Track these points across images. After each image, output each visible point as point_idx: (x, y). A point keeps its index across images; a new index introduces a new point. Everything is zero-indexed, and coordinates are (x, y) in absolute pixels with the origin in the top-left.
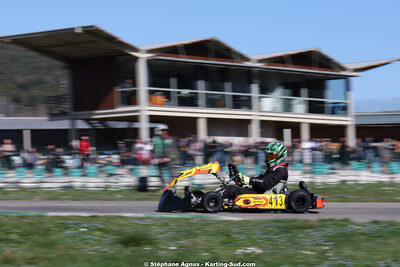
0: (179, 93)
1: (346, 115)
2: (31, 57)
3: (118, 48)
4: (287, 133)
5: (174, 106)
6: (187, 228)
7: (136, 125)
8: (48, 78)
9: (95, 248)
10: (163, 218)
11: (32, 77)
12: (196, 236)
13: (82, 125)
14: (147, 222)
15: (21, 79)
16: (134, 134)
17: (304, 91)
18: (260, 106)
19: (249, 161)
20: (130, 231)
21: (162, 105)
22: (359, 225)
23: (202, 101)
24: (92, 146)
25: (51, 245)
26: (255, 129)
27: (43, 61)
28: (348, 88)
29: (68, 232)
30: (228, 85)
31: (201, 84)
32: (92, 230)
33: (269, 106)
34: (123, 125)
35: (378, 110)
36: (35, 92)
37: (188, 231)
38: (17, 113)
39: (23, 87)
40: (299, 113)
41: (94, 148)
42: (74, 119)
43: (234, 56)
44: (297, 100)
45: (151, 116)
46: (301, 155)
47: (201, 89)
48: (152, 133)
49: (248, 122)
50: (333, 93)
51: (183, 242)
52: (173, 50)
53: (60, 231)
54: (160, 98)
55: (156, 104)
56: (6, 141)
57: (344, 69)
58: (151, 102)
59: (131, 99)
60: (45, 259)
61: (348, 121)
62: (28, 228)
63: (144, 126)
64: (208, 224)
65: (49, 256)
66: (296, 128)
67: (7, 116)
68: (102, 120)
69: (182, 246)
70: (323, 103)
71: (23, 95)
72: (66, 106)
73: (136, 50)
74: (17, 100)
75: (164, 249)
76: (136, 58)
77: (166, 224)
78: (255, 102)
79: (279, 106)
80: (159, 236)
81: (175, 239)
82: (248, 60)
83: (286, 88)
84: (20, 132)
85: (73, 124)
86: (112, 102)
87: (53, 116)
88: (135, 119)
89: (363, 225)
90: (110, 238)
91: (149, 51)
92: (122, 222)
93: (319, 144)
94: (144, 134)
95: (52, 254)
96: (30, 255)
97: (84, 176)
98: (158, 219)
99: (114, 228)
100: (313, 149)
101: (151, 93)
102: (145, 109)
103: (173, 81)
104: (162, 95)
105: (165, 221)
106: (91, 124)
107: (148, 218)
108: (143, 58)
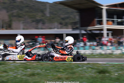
0: (117, 20)
2: (66, 9)
3: (96, 5)
5: (116, 25)
6: (121, 68)
7: (102, 32)
8: (72, 16)
9: (89, 74)
10: (113, 64)
11: (66, 16)
13: (83, 32)
15: (63, 16)
16: (102, 35)
20: (101, 68)
21: (111, 25)
24: (87, 39)
25: (74, 73)
27: (70, 10)
29: (80, 69)
32: (88, 68)
34: (98, 32)
36: (67, 21)
37: (122, 69)
38: (61, 28)
39: (63, 19)
41: (88, 40)
42: (81, 30)
45: (107, 29)
48: (108, 35)
51: (120, 72)
53: (77, 68)
54: (111, 23)
58: (107, 24)
59: (100, 23)
60: (72, 78)
62: (66, 67)
63: (105, 32)
65: (73, 77)
67: (58, 29)
68: (90, 30)
69: (120, 74)
71: (63, 22)
72: (78, 26)
73: (102, 6)
74: (61, 24)
75: (113, 75)
76: (102, 9)
77: (114, 66)
81: (117, 71)
84: (62, 34)
85: (80, 32)
86: (94, 24)
87: (74, 29)
88: (102, 30)
90: (94, 71)
92: (98, 65)
94: (105, 35)
95: (75, 76)
96: (67, 76)
97: (84, 49)
98: (111, 64)
99: (95, 67)
101: (107, 21)
102: (105, 26)
103: (115, 16)
104: (111, 21)
105: (113, 65)
106: (86, 32)
107: (108, 64)
108: (105, 8)
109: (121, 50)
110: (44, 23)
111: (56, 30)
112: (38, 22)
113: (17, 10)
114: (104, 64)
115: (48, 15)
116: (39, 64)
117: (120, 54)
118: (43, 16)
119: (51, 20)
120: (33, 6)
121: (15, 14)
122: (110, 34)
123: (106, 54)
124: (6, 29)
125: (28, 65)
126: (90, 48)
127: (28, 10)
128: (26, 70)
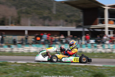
3: (99, 5)
7: (104, 30)
8: (77, 14)
13: (86, 30)
15: (68, 14)
16: (103, 33)
21: (113, 24)
27: (75, 9)
34: (100, 30)
36: (72, 18)
39: (68, 16)
42: (84, 28)
45: (109, 28)
48: (109, 33)
54: (112, 22)
55: (111, 24)
56: (62, 35)
58: (109, 23)
59: (103, 22)
63: (107, 31)
67: (63, 26)
68: (93, 29)
71: (68, 19)
72: (81, 24)
74: (66, 21)
76: (104, 9)
84: (67, 32)
85: (84, 30)
86: (96, 23)
87: (78, 27)
88: (104, 28)
97: (87, 47)
101: (109, 20)
102: (107, 25)
104: (113, 21)
106: (89, 30)
108: (107, 8)
110: (50, 20)
111: (61, 27)
112: (45, 18)
113: (25, 7)
115: (54, 12)
116: (38, 65)
118: (49, 13)
119: (57, 17)
120: (41, 4)
121: (24, 11)
123: (106, 53)
124: (15, 25)
125: (28, 66)
126: (92, 45)
127: (36, 7)
128: (25, 72)
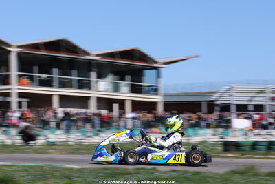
0: (39, 77)
1: (157, 95)
4: (116, 107)
5: (36, 86)
6: (42, 173)
7: (8, 99)
10: (25, 166)
12: (47, 179)
14: (13, 169)
16: (7, 105)
17: (128, 77)
18: (97, 87)
19: (88, 126)
21: (27, 85)
22: (163, 173)
23: (56, 83)
26: (93, 103)
28: (159, 76)
30: (74, 72)
31: (55, 71)
33: (103, 87)
35: (180, 91)
37: (42, 176)
40: (125, 93)
43: (79, 52)
44: (123, 83)
45: (19, 93)
46: (126, 123)
47: (56, 75)
48: (20, 105)
49: (88, 98)
50: (149, 79)
52: (36, 46)
54: (26, 80)
55: (23, 85)
57: (156, 62)
58: (20, 83)
61: (158, 99)
63: (14, 100)
64: (57, 171)
66: (121, 103)
70: (141, 86)
73: (9, 46)
76: (9, 52)
77: (27, 170)
78: (93, 84)
79: (110, 87)
80: (22, 179)
82: (89, 54)
83: (115, 75)
88: (8, 95)
89: (165, 172)
91: (19, 47)
93: (138, 115)
94: (14, 106)
98: (21, 166)
100: (134, 118)
101: (20, 76)
102: (16, 87)
103: (36, 68)
104: (28, 78)
105: (26, 168)
107: (14, 166)
108: (14, 51)
109: (45, 136)
114: (7, 166)
117: (43, 145)
122: (25, 105)
